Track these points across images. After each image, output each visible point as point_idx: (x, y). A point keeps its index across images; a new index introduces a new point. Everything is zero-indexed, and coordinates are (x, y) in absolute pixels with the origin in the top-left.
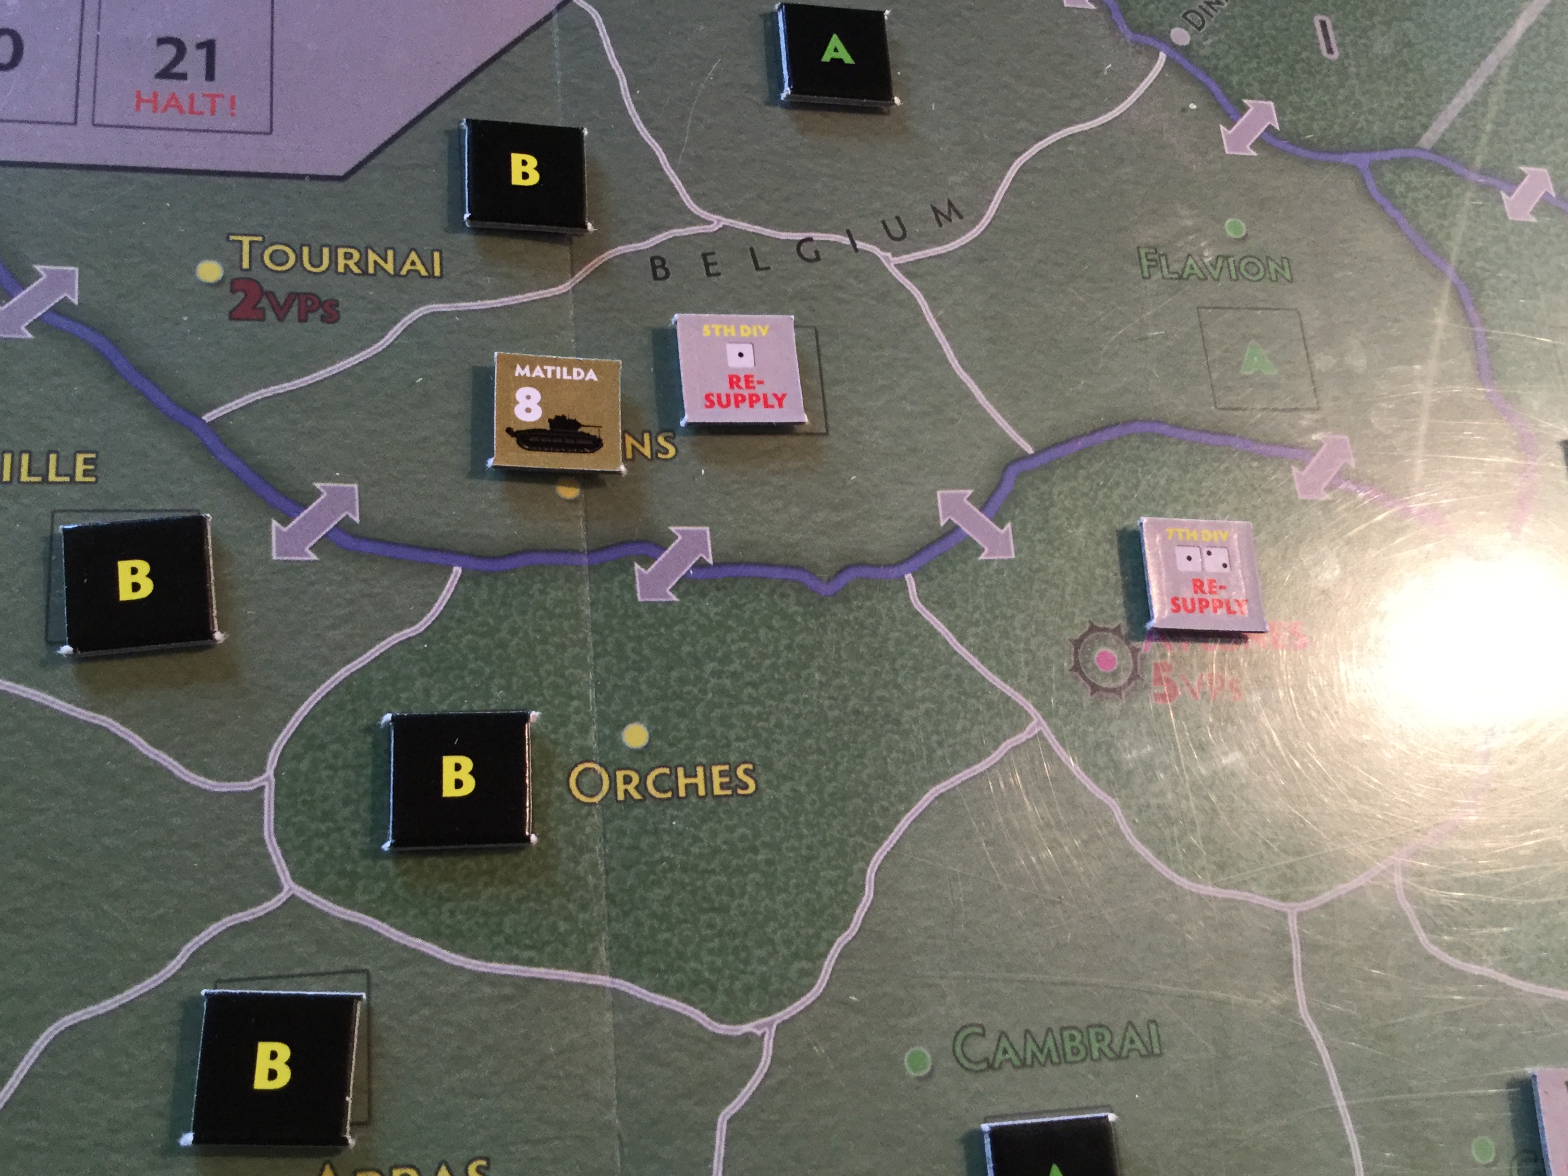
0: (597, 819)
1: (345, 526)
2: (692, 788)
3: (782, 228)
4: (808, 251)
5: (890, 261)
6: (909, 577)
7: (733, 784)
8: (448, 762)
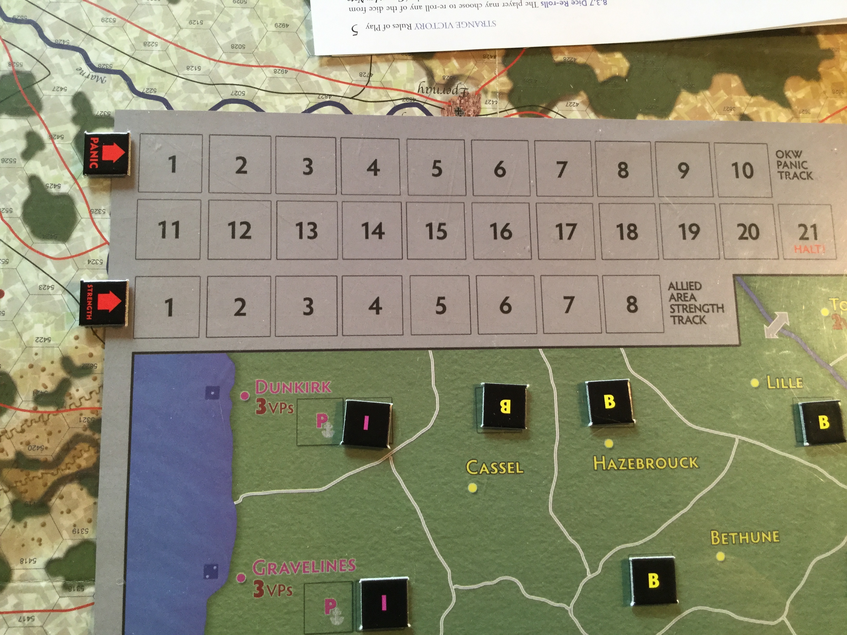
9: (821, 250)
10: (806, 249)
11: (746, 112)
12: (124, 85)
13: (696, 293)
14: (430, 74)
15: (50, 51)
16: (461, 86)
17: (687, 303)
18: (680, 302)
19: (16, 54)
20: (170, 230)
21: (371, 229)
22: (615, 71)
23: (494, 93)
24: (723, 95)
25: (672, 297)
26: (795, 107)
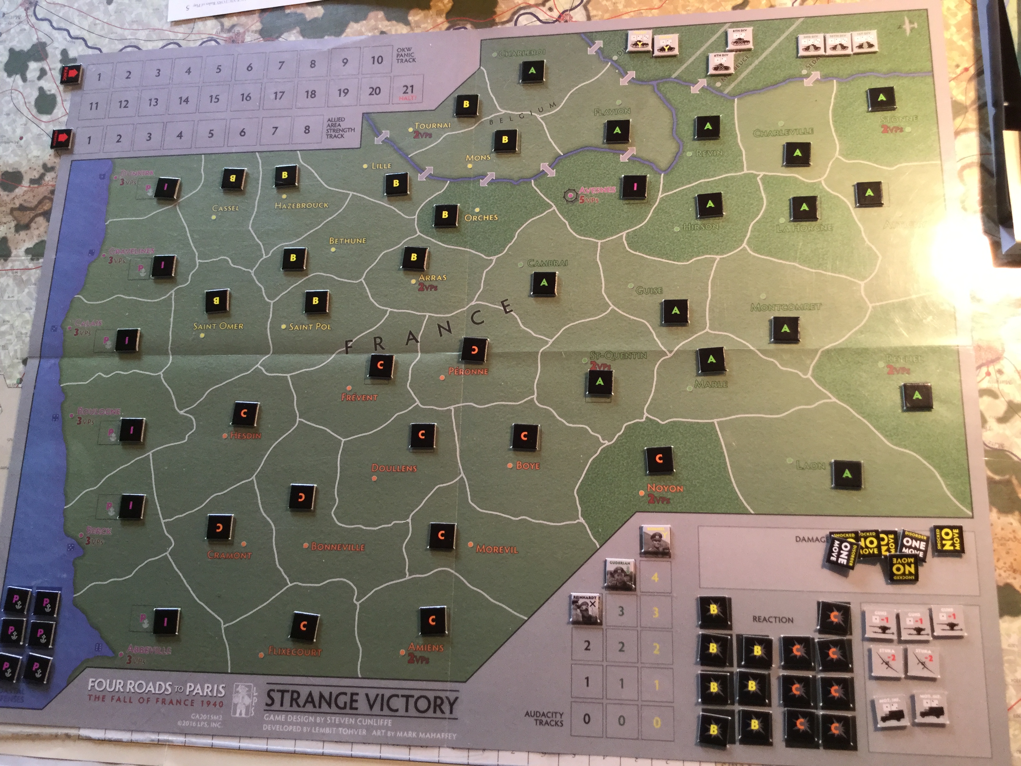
0: (469, 224)
1: (430, 174)
2: (486, 219)
3: (517, 112)
4: (522, 116)
5: (539, 117)
6: (533, 181)
7: (494, 218)
8: (444, 212)
9: (414, 98)
10: (406, 99)
11: (384, 30)
12: (83, 43)
13: (341, 123)
14: (222, 25)
15: (55, 32)
16: (237, 29)
17: (336, 128)
18: (332, 128)
19: (40, 33)
20: (94, 106)
21: (183, 99)
22: (316, 15)
23: (252, 32)
24: (372, 22)
25: (329, 125)
26: (413, 25)
